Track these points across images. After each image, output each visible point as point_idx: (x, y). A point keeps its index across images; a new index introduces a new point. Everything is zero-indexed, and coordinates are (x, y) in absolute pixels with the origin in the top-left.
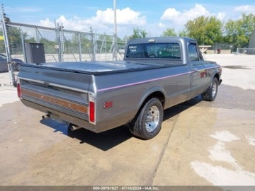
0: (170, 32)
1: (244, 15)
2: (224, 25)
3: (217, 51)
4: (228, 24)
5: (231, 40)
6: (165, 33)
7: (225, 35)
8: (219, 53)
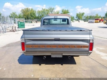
0: (14, 13)
1: (43, 9)
2: (37, 12)
3: (36, 22)
4: (38, 11)
5: (40, 18)
6: (11, 14)
7: (37, 16)
8: (37, 23)
